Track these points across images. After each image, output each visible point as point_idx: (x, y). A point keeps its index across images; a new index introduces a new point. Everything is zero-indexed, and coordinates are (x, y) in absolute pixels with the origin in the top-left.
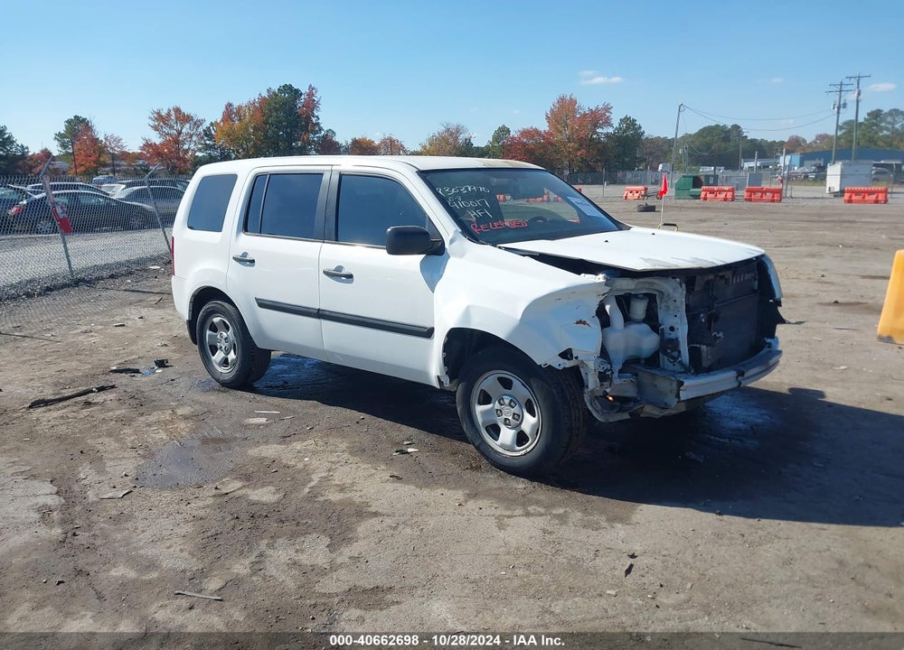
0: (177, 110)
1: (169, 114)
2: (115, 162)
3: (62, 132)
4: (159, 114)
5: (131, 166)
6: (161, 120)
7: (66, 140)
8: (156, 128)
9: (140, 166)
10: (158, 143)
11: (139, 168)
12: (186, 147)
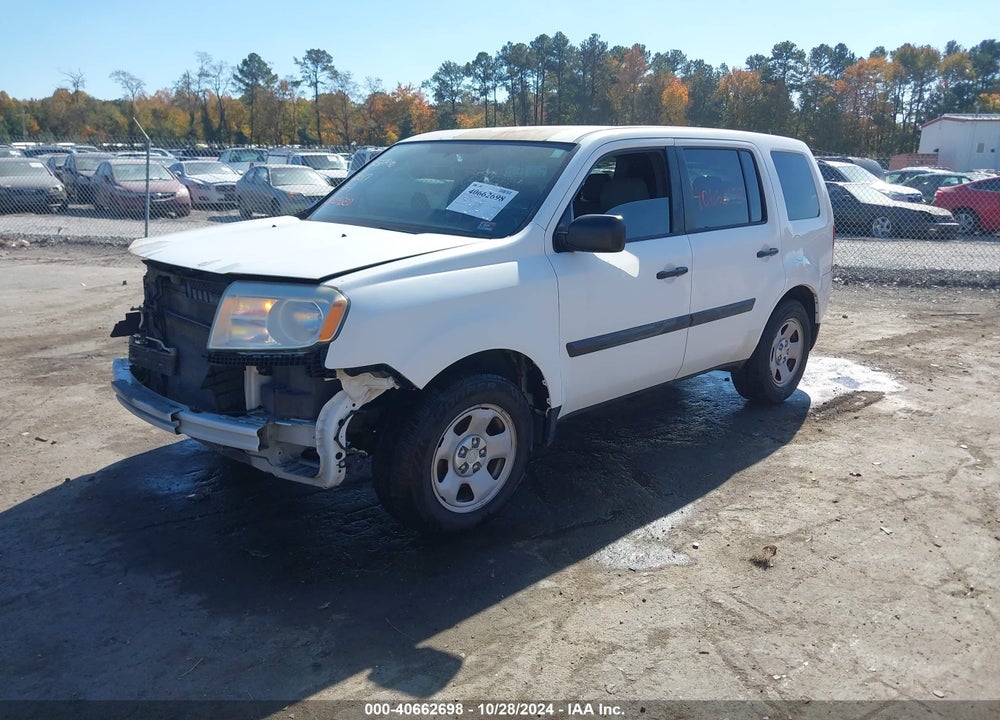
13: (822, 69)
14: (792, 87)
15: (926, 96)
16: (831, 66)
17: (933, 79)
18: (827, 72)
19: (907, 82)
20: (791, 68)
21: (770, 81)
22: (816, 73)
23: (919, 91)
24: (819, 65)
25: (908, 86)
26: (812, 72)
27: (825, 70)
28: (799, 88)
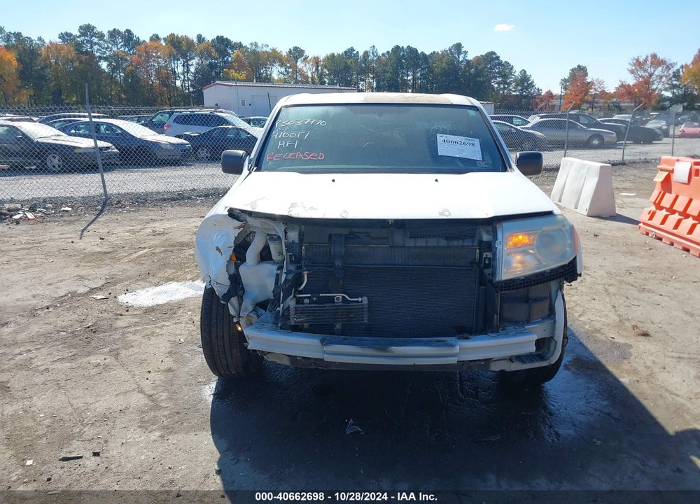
0: (654, 56)
1: (646, 60)
2: (595, 100)
3: (567, 78)
4: (637, 60)
5: (606, 102)
6: (639, 64)
7: (568, 84)
8: (632, 72)
9: (613, 103)
10: (631, 84)
11: (612, 105)
12: (654, 87)
13: (119, 46)
14: (100, 58)
15: (192, 69)
16: (125, 45)
17: (193, 58)
18: (123, 49)
19: (178, 60)
20: (95, 44)
21: (82, 53)
22: (115, 49)
23: (186, 66)
24: (115, 44)
25: (179, 62)
26: (111, 48)
27: (119, 47)
28: (106, 59)
